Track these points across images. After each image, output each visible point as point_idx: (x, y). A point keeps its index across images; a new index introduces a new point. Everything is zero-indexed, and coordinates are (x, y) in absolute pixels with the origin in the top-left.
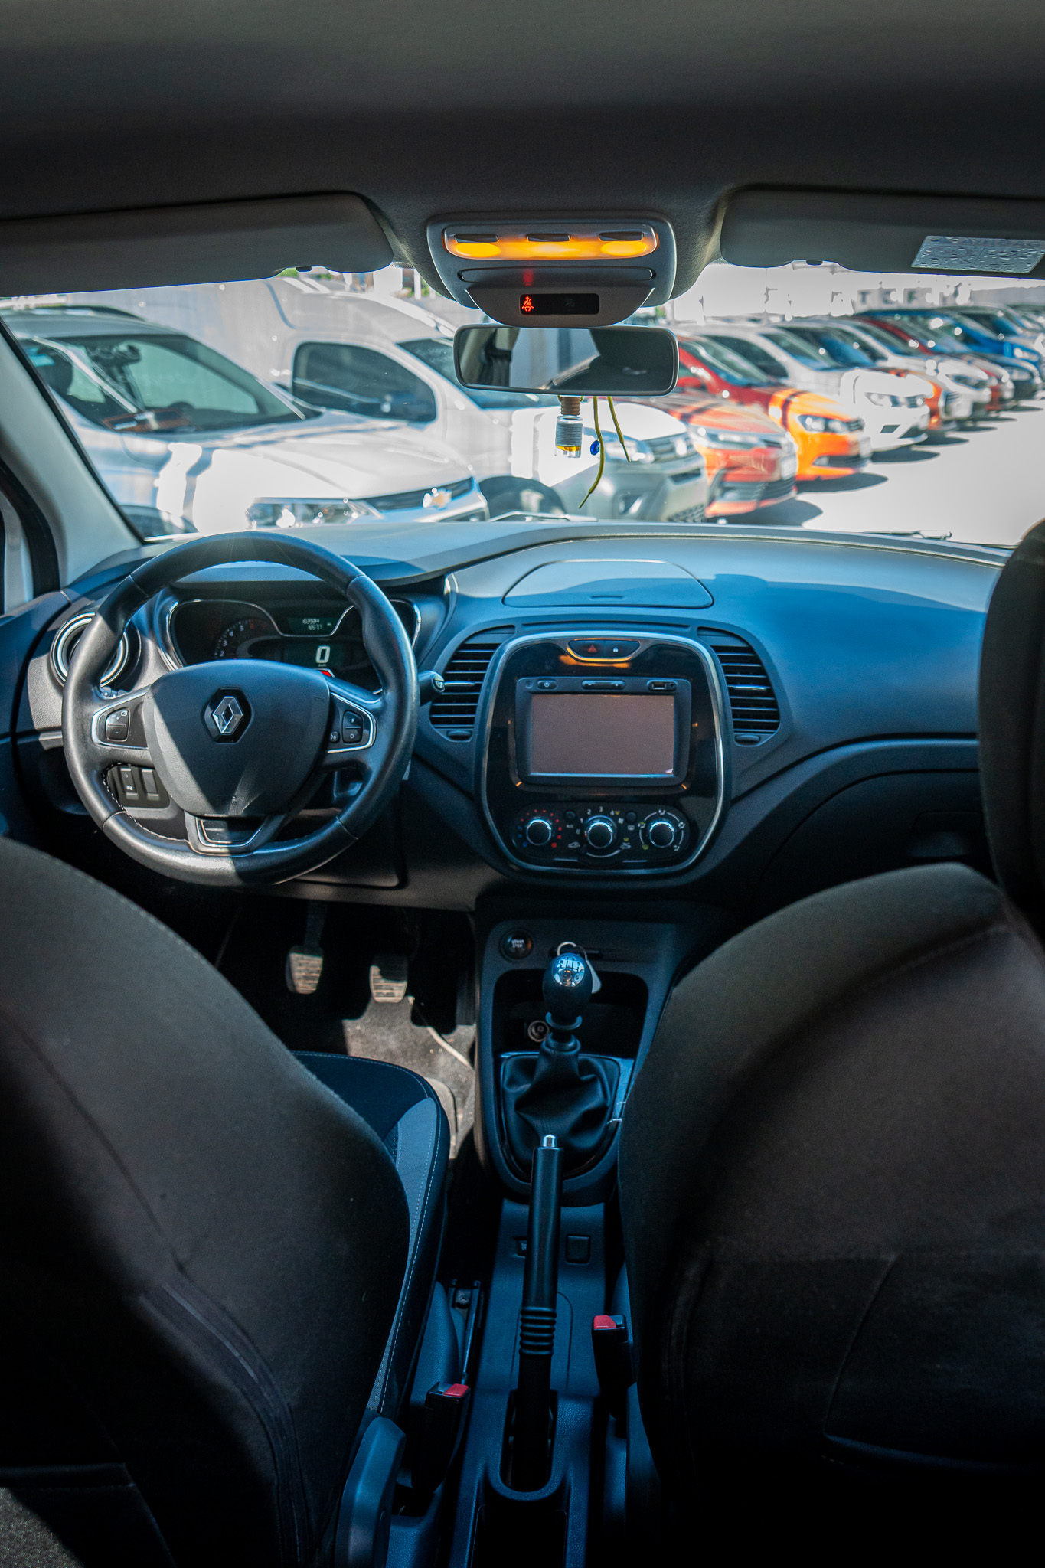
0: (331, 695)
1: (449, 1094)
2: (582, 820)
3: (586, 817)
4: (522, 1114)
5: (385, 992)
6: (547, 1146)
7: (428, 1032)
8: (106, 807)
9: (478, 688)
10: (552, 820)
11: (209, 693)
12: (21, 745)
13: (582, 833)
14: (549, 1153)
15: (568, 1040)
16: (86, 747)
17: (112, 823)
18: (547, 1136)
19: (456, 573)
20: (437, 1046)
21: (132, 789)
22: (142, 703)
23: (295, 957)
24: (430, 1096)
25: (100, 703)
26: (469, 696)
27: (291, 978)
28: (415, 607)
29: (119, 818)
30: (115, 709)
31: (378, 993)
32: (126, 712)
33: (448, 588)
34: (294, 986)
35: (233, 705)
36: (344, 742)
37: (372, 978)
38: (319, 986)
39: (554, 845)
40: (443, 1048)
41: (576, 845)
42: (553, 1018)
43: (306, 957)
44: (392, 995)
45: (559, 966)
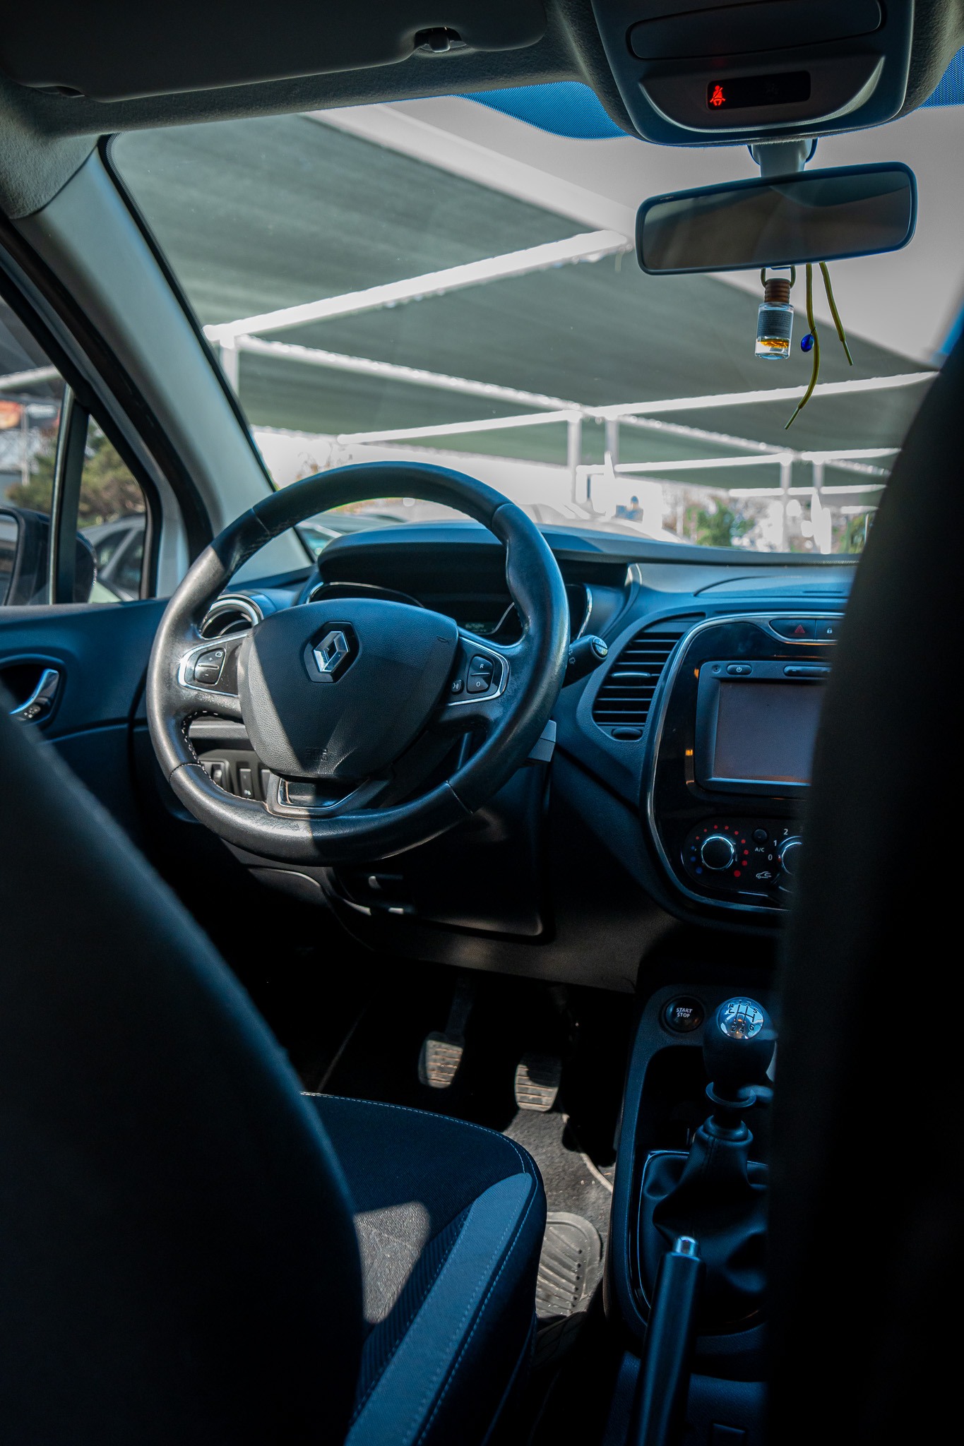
0: (459, 638)
1: (596, 1237)
2: (775, 841)
3: (782, 838)
4: (662, 1228)
5: (531, 1097)
6: (682, 1251)
7: (581, 1159)
8: (177, 755)
9: (654, 681)
10: (736, 839)
11: (315, 627)
12: (137, 733)
13: (775, 857)
14: (683, 1263)
15: (737, 1126)
16: (169, 688)
17: (181, 775)
18: (684, 1238)
19: (641, 565)
20: (590, 1177)
21: (249, 793)
22: (241, 644)
23: (431, 1044)
24: (529, 1170)
25: (195, 642)
26: (644, 689)
27: (425, 1068)
28: (588, 591)
29: (189, 769)
30: (210, 649)
31: (522, 1097)
32: (221, 653)
33: (630, 577)
34: (426, 1078)
35: (340, 640)
36: (468, 692)
37: (517, 1079)
38: (454, 1080)
39: (737, 874)
40: (595, 1179)
41: (767, 875)
42: (715, 1090)
43: (444, 1045)
44: (539, 1102)
45: (727, 1012)
